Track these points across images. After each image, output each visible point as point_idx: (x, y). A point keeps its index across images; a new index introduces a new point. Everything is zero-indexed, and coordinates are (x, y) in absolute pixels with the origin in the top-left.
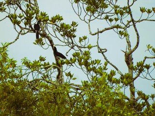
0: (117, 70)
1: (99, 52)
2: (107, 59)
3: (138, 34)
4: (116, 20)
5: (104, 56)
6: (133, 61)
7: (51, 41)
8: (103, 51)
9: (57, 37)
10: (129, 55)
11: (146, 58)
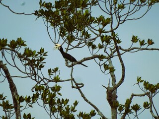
0: (97, 110)
1: (73, 87)
2: (85, 96)
3: (123, 66)
4: (101, 47)
5: (81, 92)
6: (117, 99)
7: (6, 72)
8: (79, 86)
9: (16, 67)
10: (112, 91)
11: (133, 95)
